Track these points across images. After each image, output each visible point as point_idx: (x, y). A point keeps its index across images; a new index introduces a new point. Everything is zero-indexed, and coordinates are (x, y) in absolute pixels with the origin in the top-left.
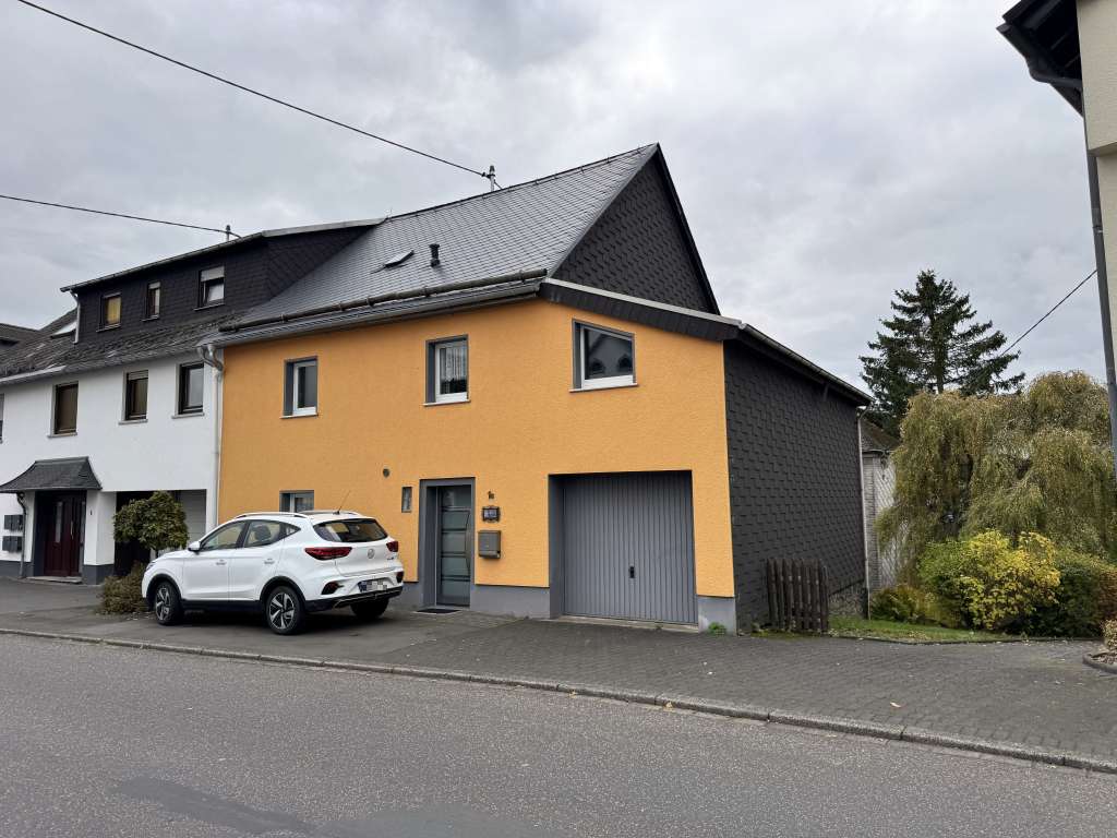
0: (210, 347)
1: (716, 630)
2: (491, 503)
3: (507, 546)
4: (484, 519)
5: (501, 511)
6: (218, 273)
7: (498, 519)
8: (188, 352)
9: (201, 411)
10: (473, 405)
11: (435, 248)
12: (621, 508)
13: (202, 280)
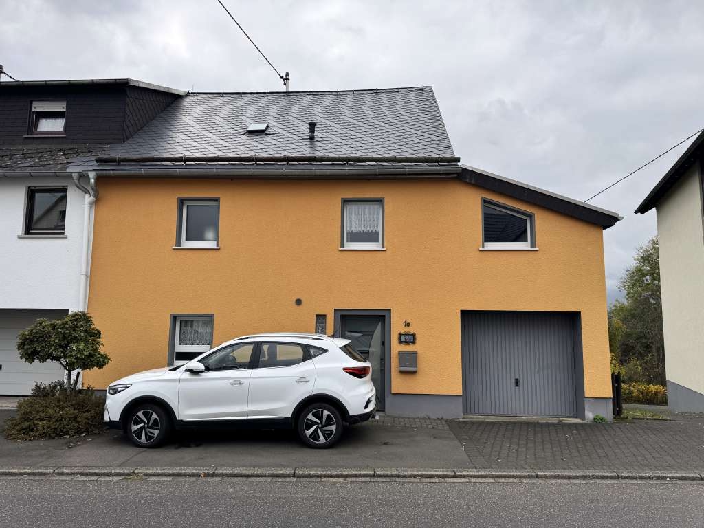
0: (92, 175)
1: (598, 421)
2: (407, 330)
3: (423, 364)
4: (401, 342)
5: (417, 336)
6: (60, 107)
7: (414, 343)
8: (56, 175)
9: (63, 234)
10: (389, 252)
11: (312, 126)
12: (507, 336)
13: (33, 110)
